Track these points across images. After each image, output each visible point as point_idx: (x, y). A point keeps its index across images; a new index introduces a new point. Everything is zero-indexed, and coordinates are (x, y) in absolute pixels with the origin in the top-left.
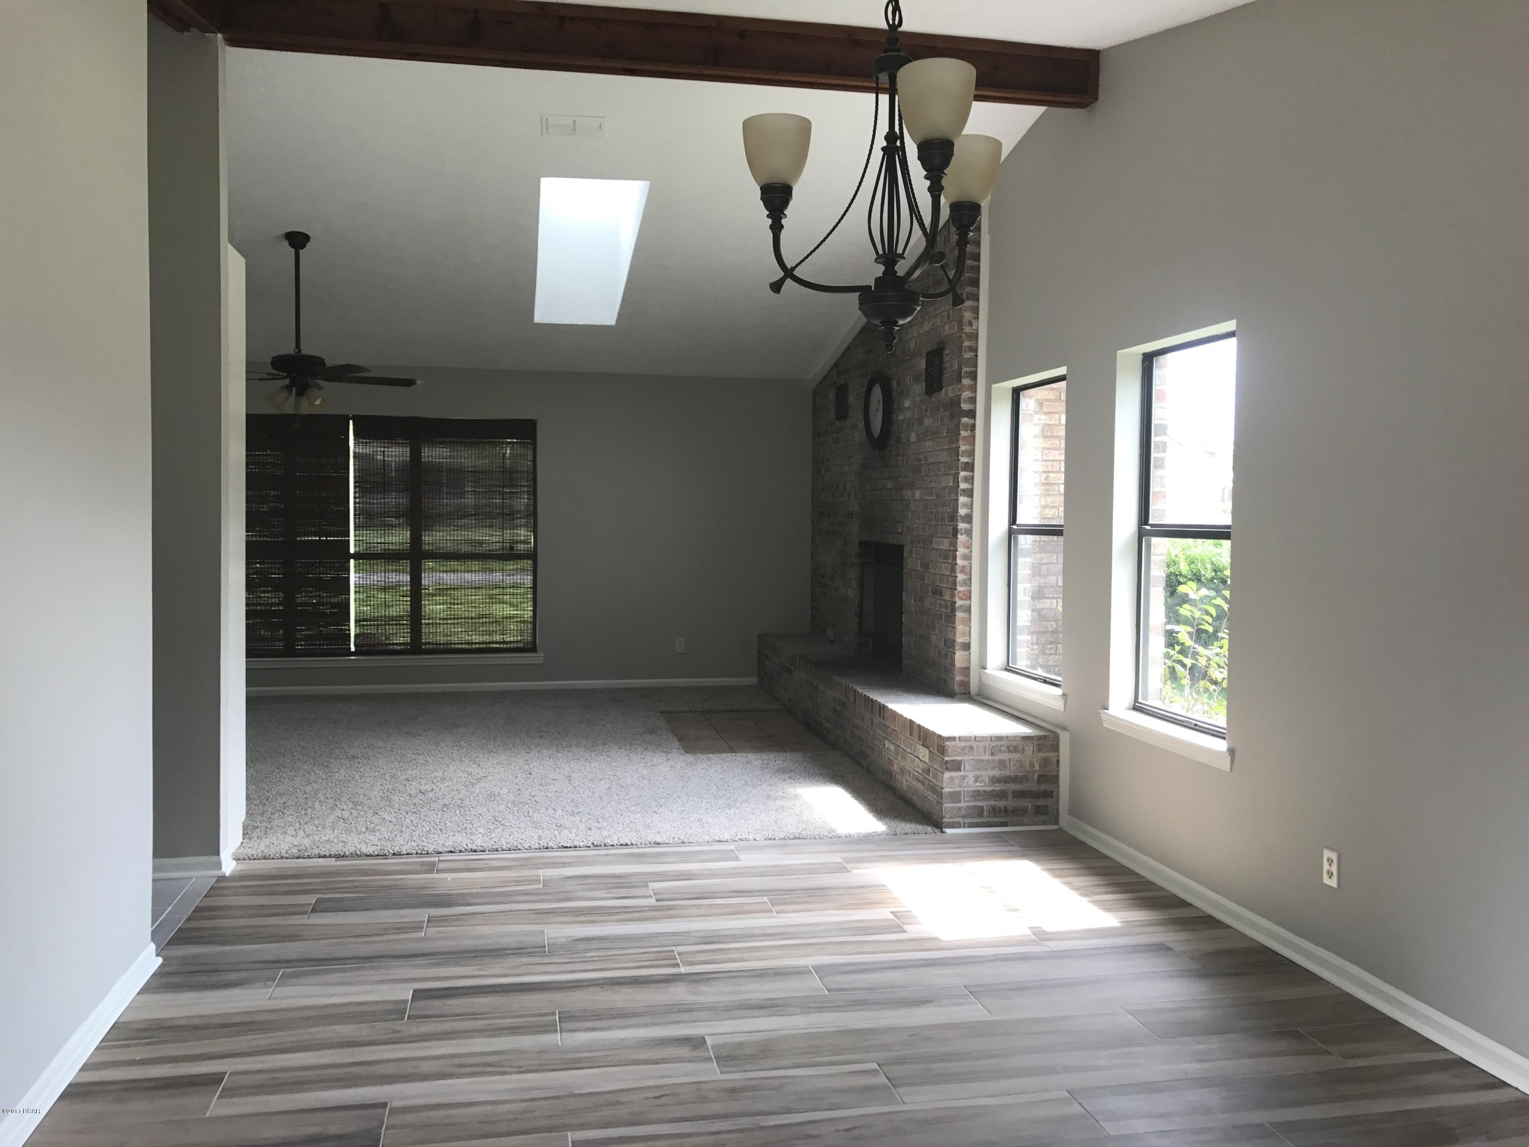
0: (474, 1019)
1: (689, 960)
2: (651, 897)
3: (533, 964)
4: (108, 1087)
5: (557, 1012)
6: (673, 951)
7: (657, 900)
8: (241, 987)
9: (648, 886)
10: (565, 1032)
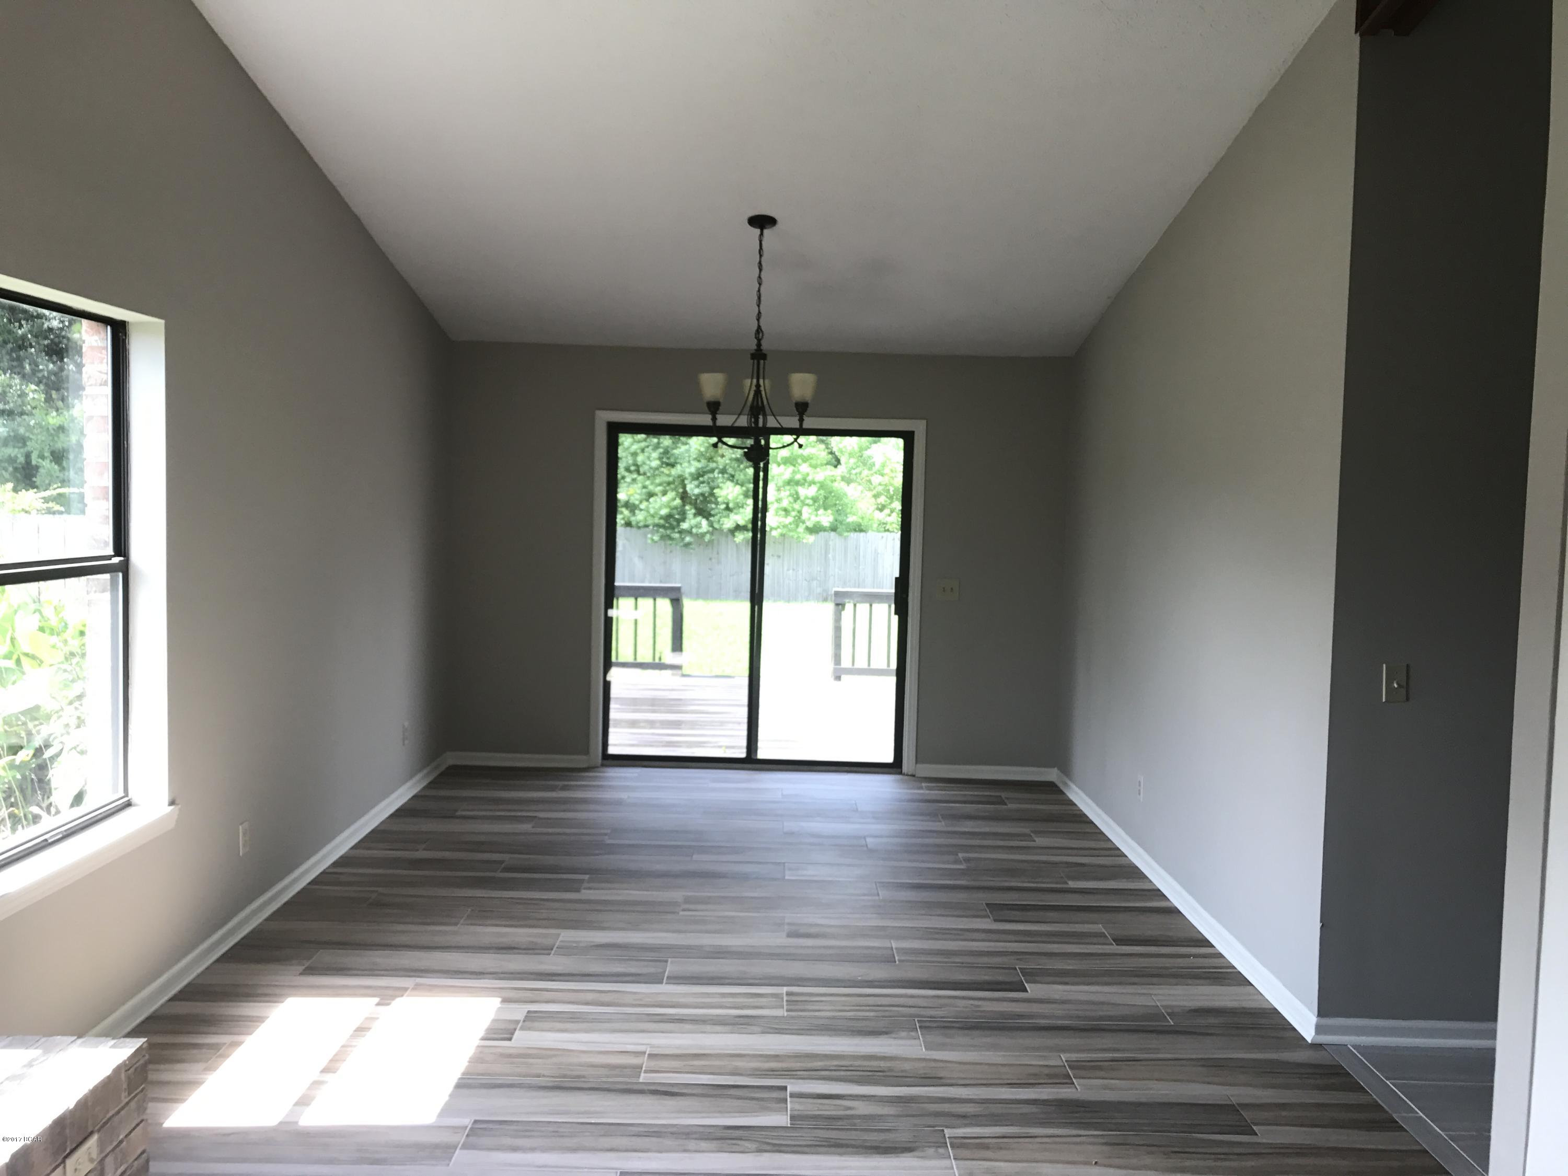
0: (963, 963)
1: (774, 999)
2: (792, 1096)
3: (930, 1008)
4: (1193, 944)
5: (897, 962)
6: (788, 1011)
7: (785, 1088)
8: (1190, 1008)
9: (793, 1118)
10: (888, 948)
